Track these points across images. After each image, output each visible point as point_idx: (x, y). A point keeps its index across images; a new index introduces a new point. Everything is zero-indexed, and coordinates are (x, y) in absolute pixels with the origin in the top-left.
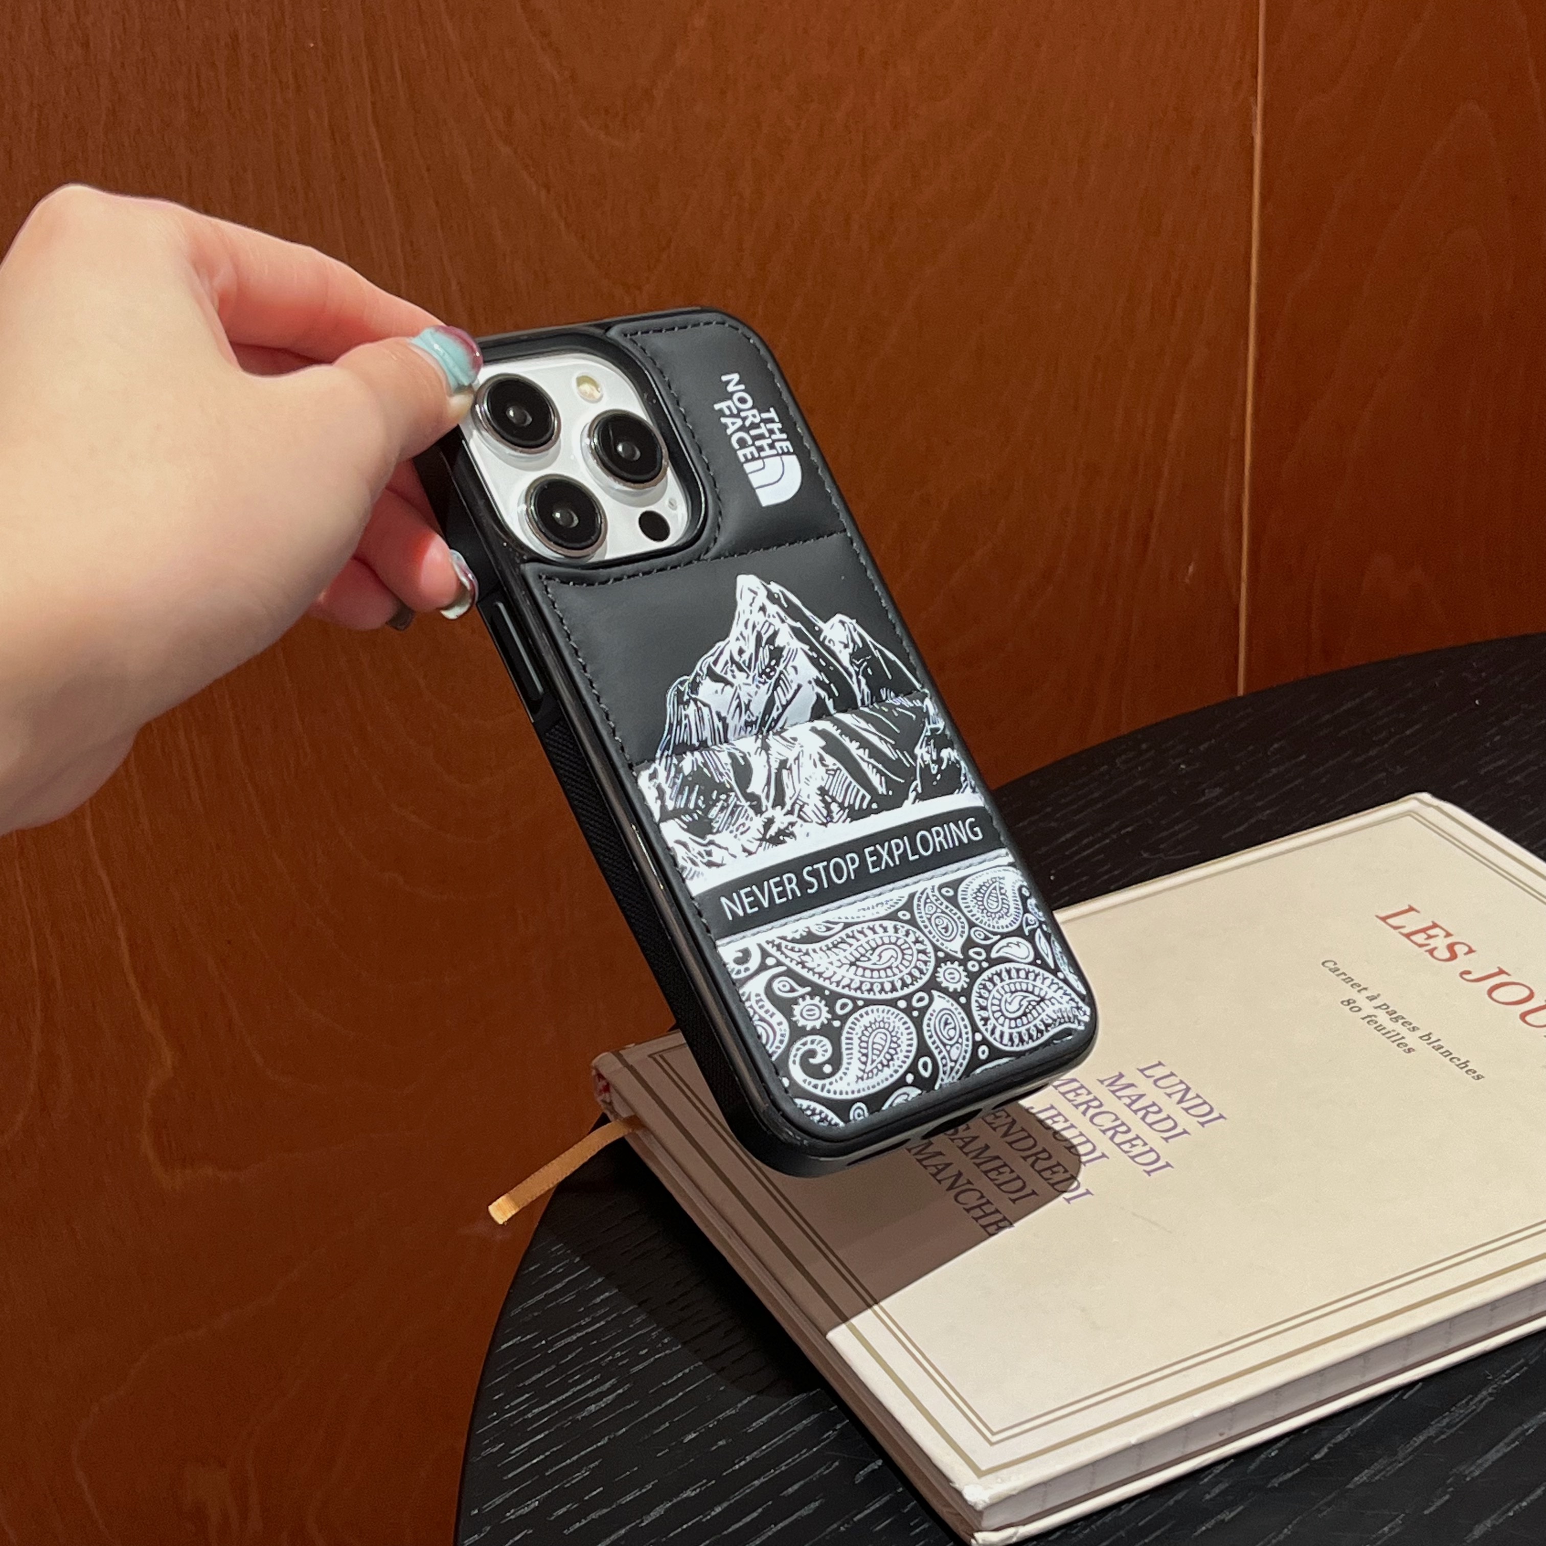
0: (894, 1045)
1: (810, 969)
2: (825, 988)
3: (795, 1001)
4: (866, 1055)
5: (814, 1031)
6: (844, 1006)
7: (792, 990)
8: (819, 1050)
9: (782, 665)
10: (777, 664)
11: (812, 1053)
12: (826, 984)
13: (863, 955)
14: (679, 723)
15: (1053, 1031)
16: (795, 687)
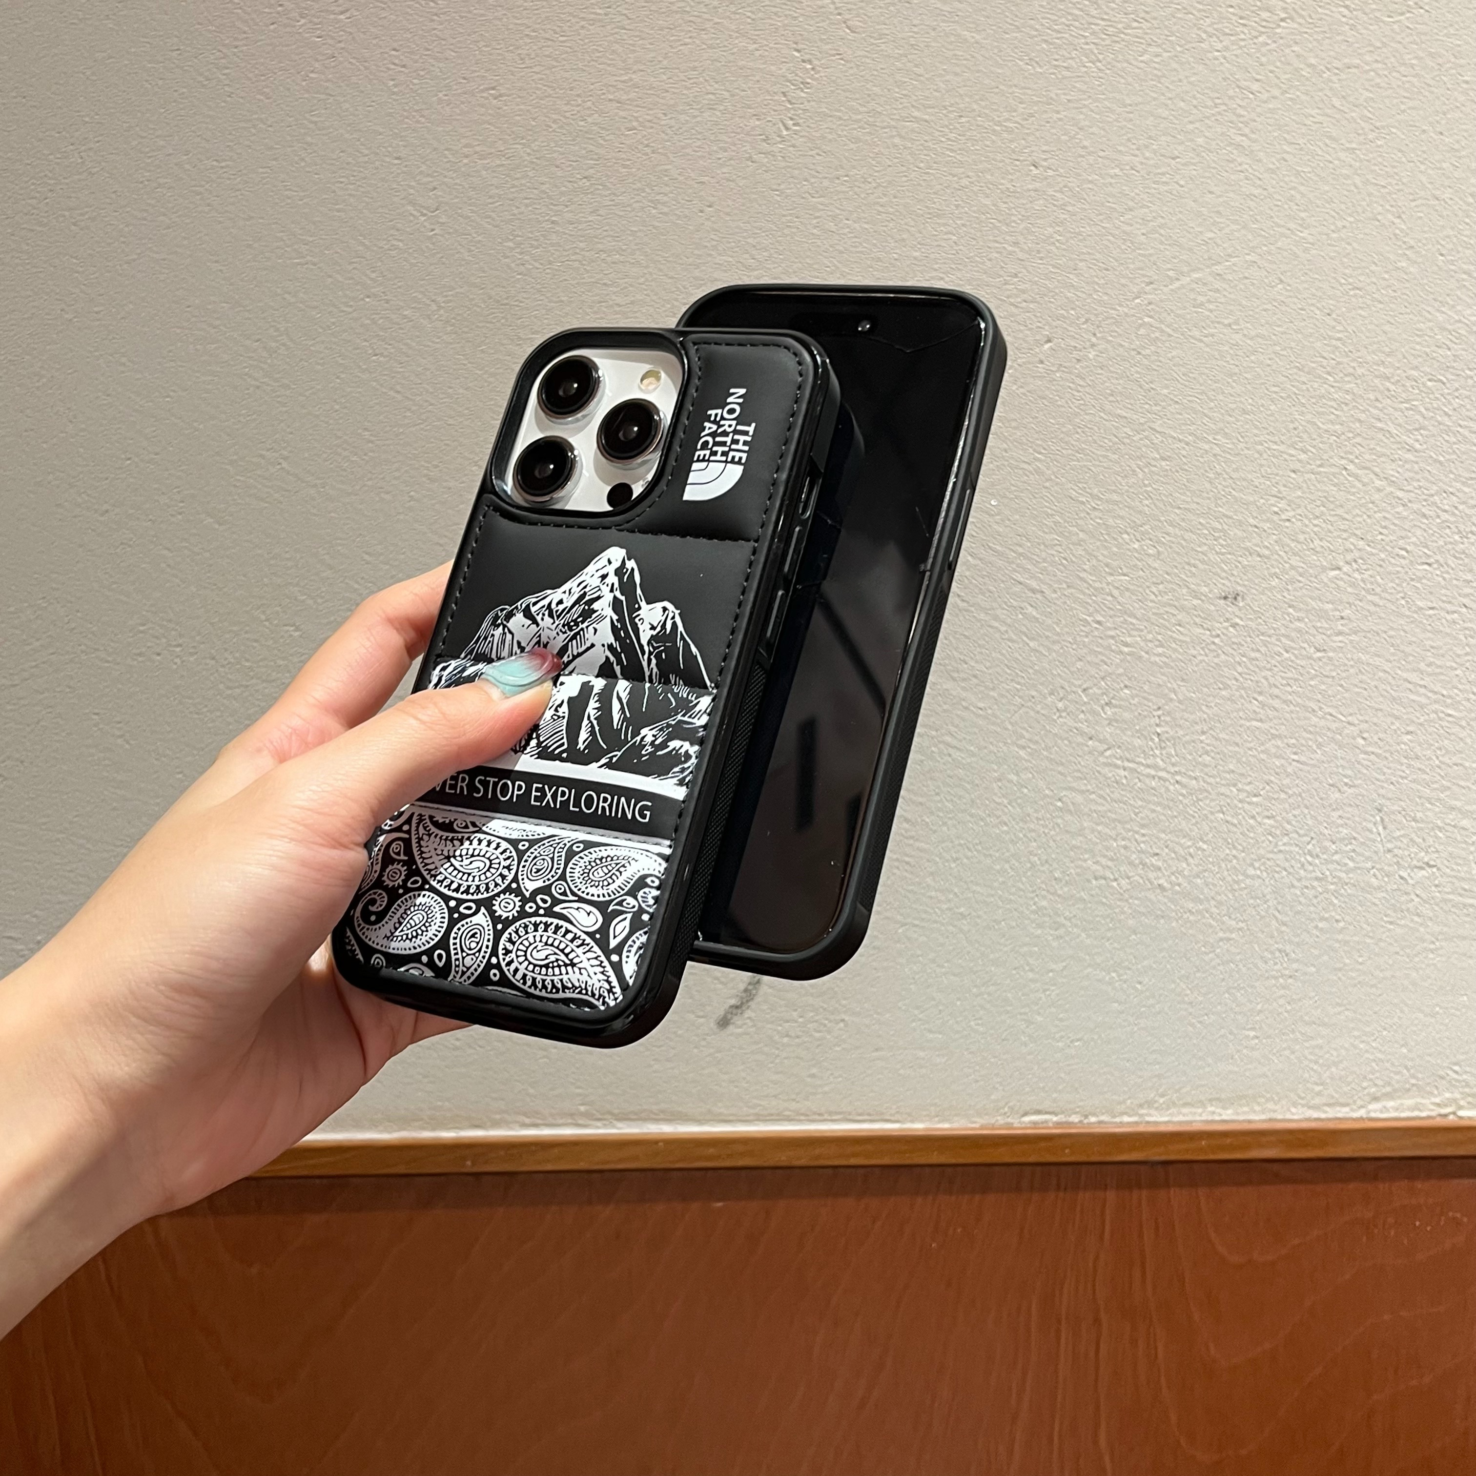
0: (423, 928)
1: (420, 846)
2: (416, 863)
3: (393, 861)
4: (401, 924)
5: (386, 889)
6: (416, 882)
7: (398, 854)
8: (378, 903)
9: (586, 624)
10: (583, 622)
11: (373, 902)
12: (419, 861)
13: (461, 856)
14: (486, 638)
15: (568, 995)
16: (588, 644)
